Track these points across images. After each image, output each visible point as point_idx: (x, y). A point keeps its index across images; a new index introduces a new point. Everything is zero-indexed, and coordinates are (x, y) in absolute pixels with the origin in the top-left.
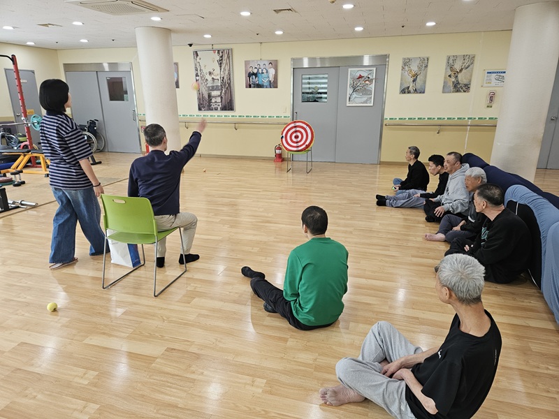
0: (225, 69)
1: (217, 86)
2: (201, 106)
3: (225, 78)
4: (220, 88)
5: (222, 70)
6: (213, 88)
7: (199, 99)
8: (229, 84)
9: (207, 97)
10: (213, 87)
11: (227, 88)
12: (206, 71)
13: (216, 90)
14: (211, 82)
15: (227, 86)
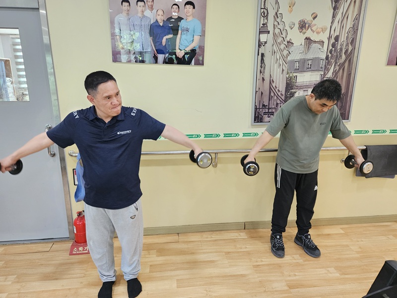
1: (316, 60)
2: (262, 111)
3: (342, 39)
4: (323, 64)
5: (339, 17)
6: (304, 66)
7: (259, 93)
8: (350, 56)
10: (303, 62)
11: (342, 66)
12: (291, 18)
13: (309, 69)
14: (302, 48)
15: (343, 59)
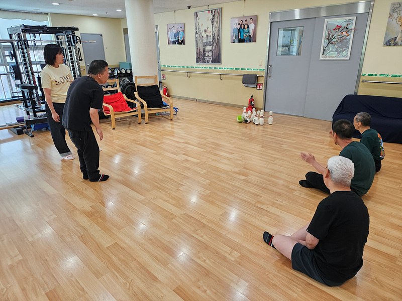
0: (216, 27)
1: (210, 42)
2: (198, 59)
3: (216, 35)
5: (214, 27)
6: (207, 44)
7: (197, 53)
8: (218, 40)
9: (202, 51)
12: (202, 29)
14: (206, 38)
15: (217, 42)
